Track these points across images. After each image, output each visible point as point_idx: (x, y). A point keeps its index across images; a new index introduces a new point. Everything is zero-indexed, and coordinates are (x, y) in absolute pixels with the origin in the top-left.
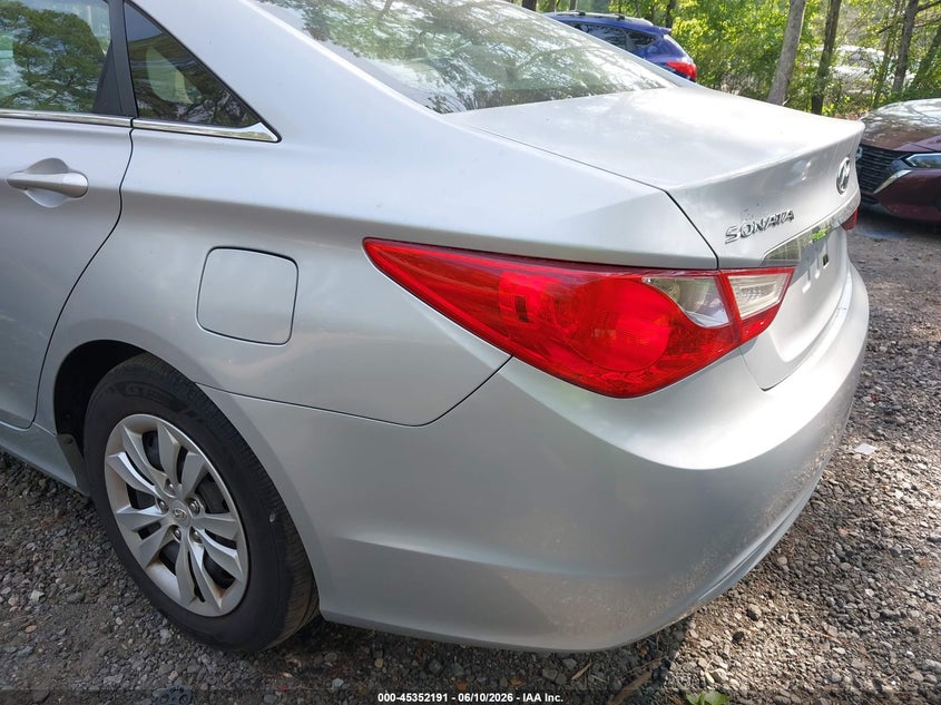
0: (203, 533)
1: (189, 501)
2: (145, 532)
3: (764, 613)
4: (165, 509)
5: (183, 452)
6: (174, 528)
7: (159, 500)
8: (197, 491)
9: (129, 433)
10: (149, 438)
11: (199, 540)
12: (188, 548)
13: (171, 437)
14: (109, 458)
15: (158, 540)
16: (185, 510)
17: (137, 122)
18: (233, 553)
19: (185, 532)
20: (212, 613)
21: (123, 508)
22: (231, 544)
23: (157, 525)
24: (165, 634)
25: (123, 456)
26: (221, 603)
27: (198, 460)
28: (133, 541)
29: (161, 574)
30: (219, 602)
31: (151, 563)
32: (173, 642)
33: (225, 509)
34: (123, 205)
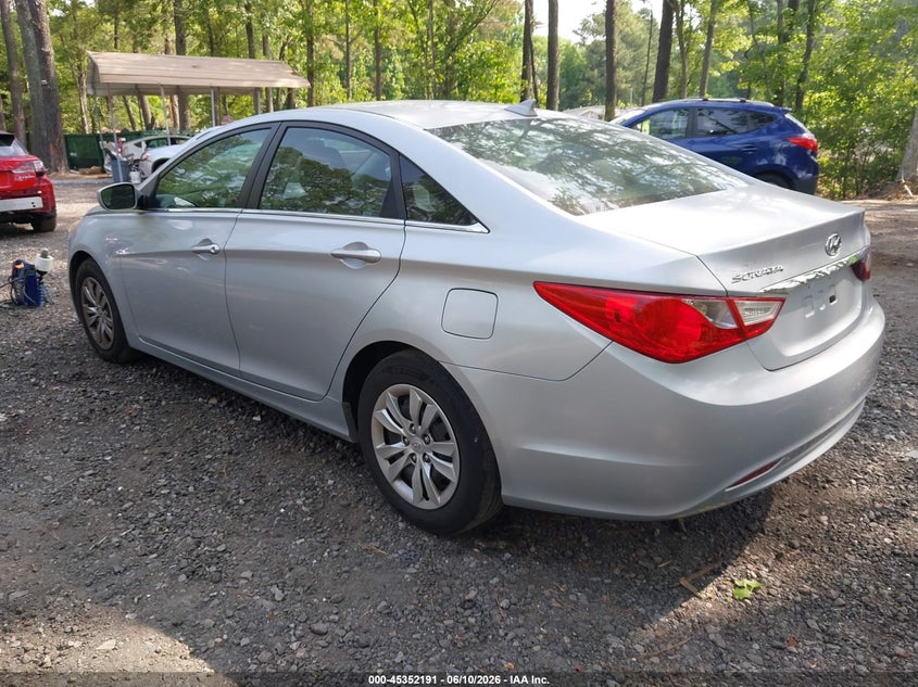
0: (431, 454)
1: (424, 436)
2: (392, 460)
3: (801, 546)
4: (407, 444)
5: (423, 406)
6: (412, 455)
7: (404, 438)
8: (431, 429)
9: (391, 396)
10: (403, 400)
11: (428, 461)
12: (421, 466)
13: (416, 396)
14: (376, 414)
15: (401, 463)
16: (420, 442)
17: (407, 222)
18: (451, 465)
19: (419, 457)
20: (434, 507)
21: (379, 445)
22: (449, 459)
23: (401, 454)
24: (401, 525)
25: (384, 412)
26: (441, 499)
27: (434, 408)
28: (385, 466)
29: (401, 487)
30: (439, 499)
31: (395, 480)
32: (406, 529)
33: (447, 438)
34: (400, 267)
